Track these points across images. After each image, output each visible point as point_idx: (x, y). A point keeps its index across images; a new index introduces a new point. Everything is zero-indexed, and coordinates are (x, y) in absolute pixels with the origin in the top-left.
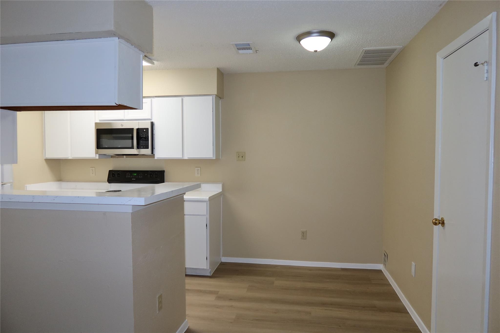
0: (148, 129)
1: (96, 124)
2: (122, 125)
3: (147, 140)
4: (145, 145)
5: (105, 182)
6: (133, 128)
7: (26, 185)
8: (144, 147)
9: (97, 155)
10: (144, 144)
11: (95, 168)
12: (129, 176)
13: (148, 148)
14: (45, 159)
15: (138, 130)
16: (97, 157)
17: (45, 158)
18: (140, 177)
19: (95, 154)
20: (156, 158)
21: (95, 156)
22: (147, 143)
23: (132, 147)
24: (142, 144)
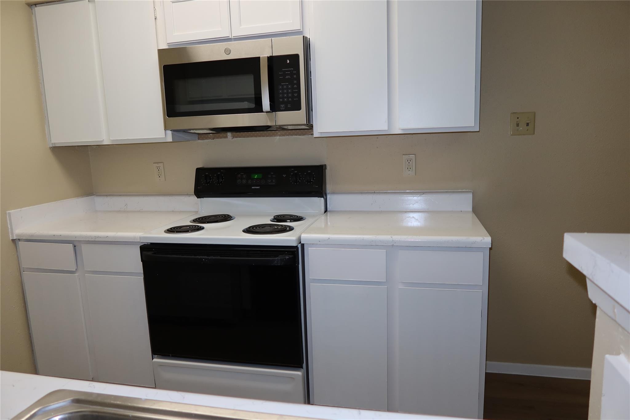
0: (297, 56)
1: (161, 52)
2: (228, 51)
3: (295, 86)
4: (290, 99)
5: (188, 195)
6: (259, 57)
7: (7, 212)
8: (289, 106)
9: (169, 133)
10: (288, 98)
11: (163, 164)
12: (244, 181)
13: (299, 108)
14: (50, 148)
15: (271, 59)
16: (170, 139)
17: (51, 146)
18: (270, 181)
19: (164, 131)
20: (316, 134)
21: (164, 136)
22: (296, 95)
23: (258, 108)
24: (283, 98)
